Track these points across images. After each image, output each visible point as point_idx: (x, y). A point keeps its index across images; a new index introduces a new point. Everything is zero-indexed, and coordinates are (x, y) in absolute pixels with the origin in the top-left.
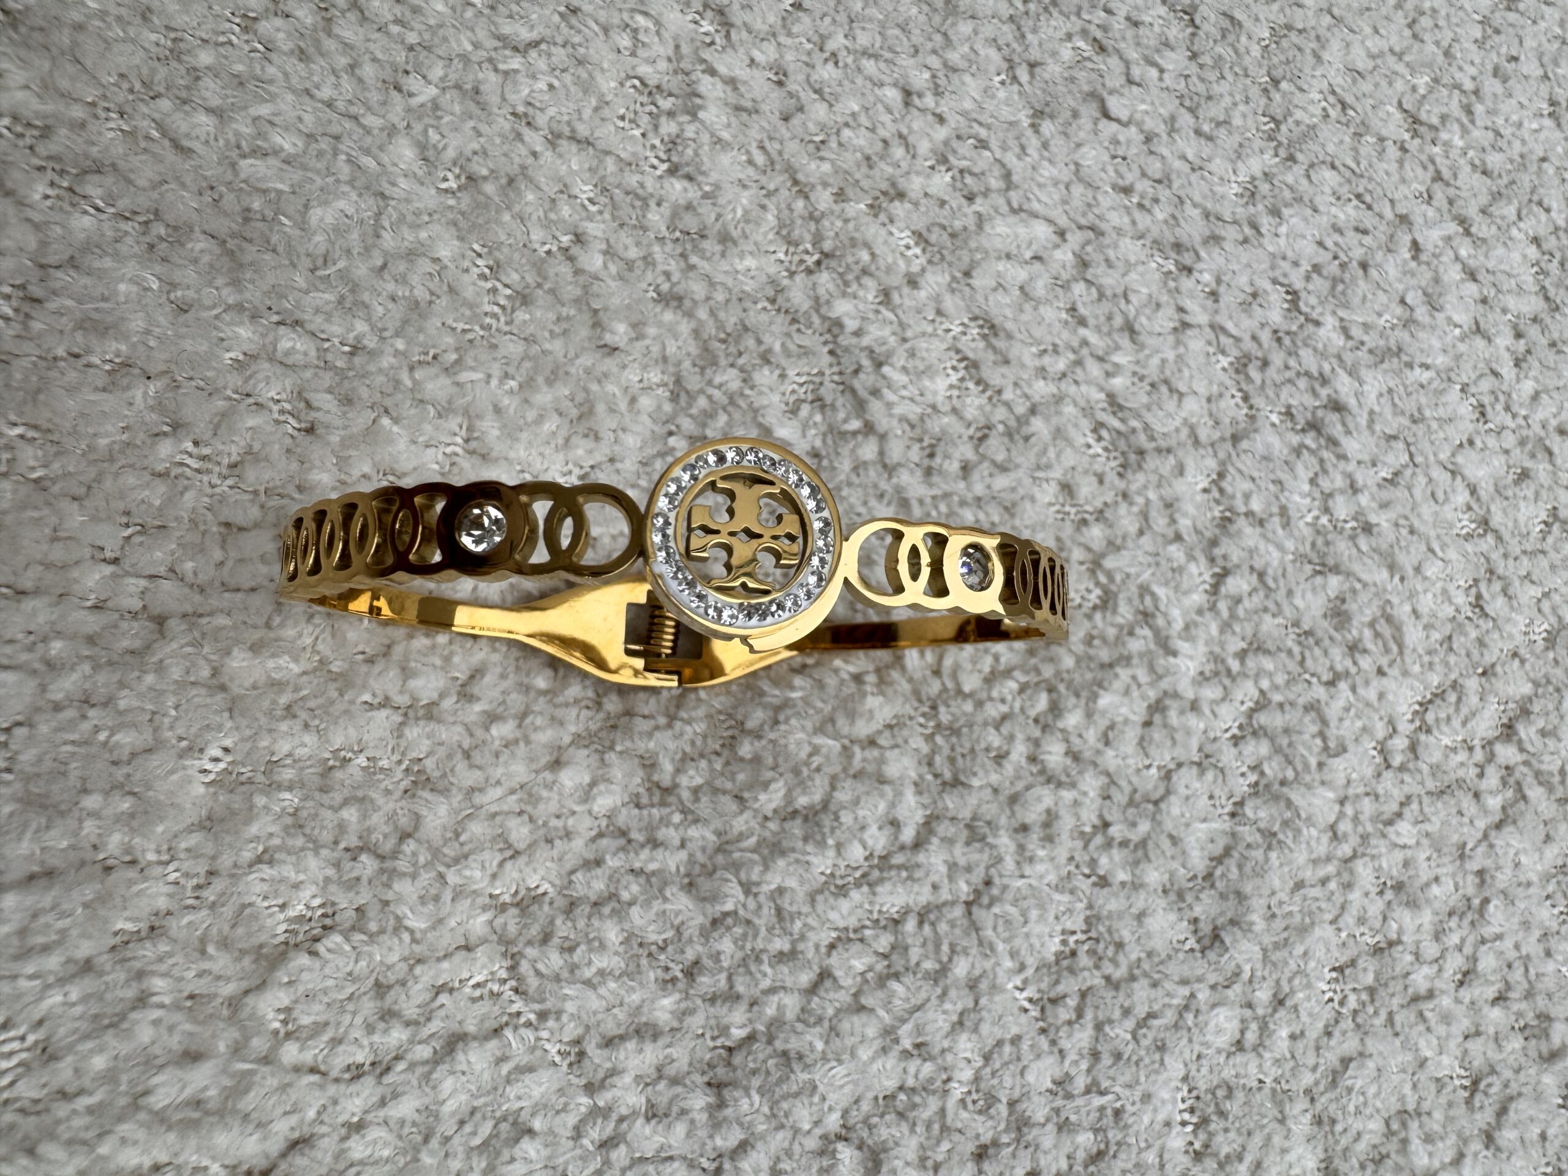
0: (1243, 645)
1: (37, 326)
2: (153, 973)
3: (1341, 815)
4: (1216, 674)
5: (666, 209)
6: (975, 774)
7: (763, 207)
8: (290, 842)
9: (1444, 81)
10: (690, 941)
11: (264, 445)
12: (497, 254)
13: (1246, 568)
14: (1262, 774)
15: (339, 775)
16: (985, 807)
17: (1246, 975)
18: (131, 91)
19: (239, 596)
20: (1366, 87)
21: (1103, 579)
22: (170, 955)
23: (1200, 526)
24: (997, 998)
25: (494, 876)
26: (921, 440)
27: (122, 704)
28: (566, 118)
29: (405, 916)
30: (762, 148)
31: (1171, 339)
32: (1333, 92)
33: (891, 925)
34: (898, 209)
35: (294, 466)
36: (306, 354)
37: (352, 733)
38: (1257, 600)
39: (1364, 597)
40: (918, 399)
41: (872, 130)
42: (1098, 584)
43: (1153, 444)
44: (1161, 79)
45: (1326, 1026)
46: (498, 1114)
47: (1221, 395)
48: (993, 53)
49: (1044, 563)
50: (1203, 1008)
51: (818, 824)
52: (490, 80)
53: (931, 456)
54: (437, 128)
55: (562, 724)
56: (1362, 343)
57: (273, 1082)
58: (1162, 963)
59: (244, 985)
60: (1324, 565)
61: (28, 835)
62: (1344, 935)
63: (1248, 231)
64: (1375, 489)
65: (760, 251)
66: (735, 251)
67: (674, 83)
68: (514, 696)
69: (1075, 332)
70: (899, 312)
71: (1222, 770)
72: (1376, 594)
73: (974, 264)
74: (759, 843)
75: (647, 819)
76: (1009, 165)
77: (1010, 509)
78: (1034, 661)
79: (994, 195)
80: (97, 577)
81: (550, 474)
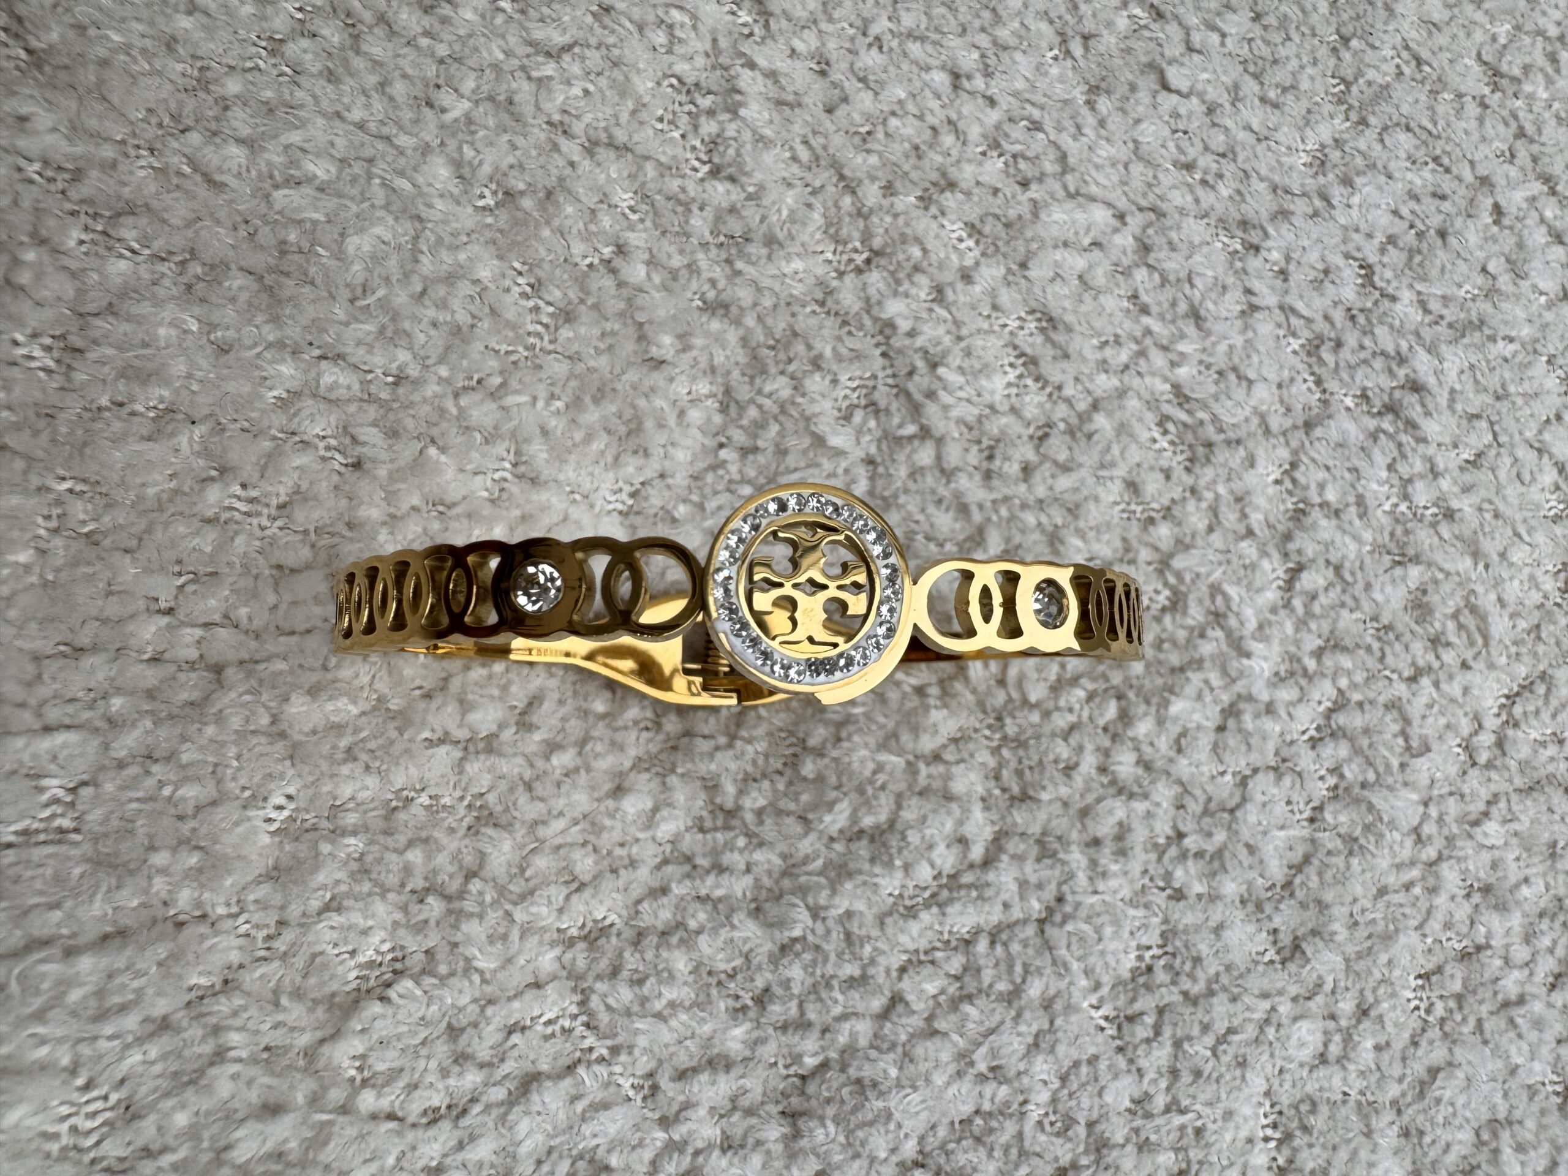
0: (1320, 642)
1: (79, 377)
2: (229, 1028)
3: (1425, 817)
4: (1292, 674)
5: (709, 213)
6: (1044, 788)
7: (809, 206)
8: (357, 888)
9: (1527, 28)
10: (760, 968)
11: (311, 483)
12: (537, 270)
13: (1321, 562)
14: (1342, 776)
15: (402, 816)
16: (1055, 822)
17: (1328, 987)
18: (160, 125)
19: (294, 639)
20: (1442, 39)
21: (1172, 580)
22: (244, 1008)
23: (1272, 519)
24: (1073, 1018)
25: (561, 911)
26: (979, 442)
27: (185, 758)
28: (603, 124)
29: (475, 957)
30: (806, 142)
31: (1239, 323)
32: (1407, 48)
33: (962, 948)
34: (950, 200)
35: (344, 503)
36: (349, 388)
37: (413, 771)
38: (1334, 594)
39: (1446, 587)
40: (975, 399)
41: (921, 118)
42: (1166, 584)
43: (1222, 436)
44: (1223, 44)
45: (1413, 1036)
46: (574, 1152)
47: (1292, 380)
48: (1044, 26)
49: (1119, 590)
50: (1285, 1021)
51: (884, 845)
52: (524, 89)
53: (990, 458)
54: (472, 144)
55: (621, 748)
56: (1442, 317)
57: (351, 1132)
58: (1241, 976)
59: (319, 1034)
60: (1403, 555)
61: (99, 896)
62: (1429, 940)
63: (1318, 203)
64: (1456, 473)
65: (806, 253)
66: (782, 253)
67: (713, 79)
68: (573, 722)
69: (1138, 322)
70: (954, 310)
71: (1300, 774)
72: (1460, 584)
73: (1030, 255)
74: (825, 865)
75: (711, 843)
76: (1064, 147)
77: (1073, 511)
78: (1101, 668)
79: (1050, 181)
80: (153, 629)
81: (600, 493)
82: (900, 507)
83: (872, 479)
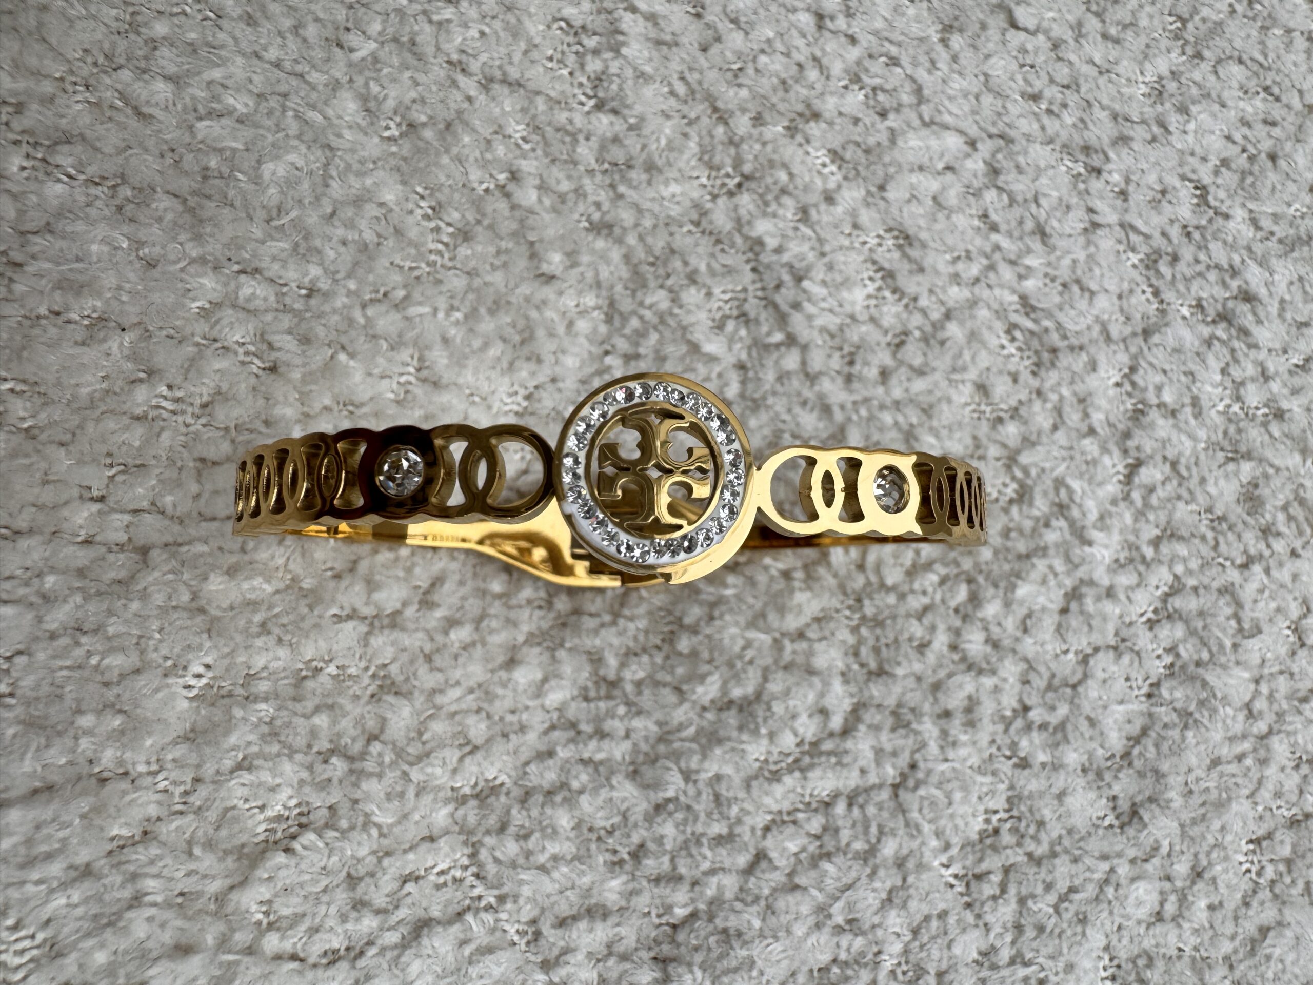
0: (1157, 532)
1: (19, 288)
2: (146, 875)
3: (1257, 693)
4: (1131, 561)
5: (594, 143)
6: (899, 664)
7: (686, 135)
8: (267, 749)
10: (636, 825)
11: (231, 385)
12: (438, 195)
13: (1158, 458)
14: (1178, 655)
15: (310, 684)
16: (909, 695)
17: (1165, 850)
18: (95, 64)
19: (215, 525)
21: (1019, 474)
22: (160, 857)
23: (1112, 419)
24: (924, 876)
25: (455, 771)
26: (841, 349)
27: (111, 630)
28: (497, 63)
29: (373, 813)
30: (682, 79)
31: (1082, 240)
33: (822, 809)
34: (814, 129)
35: (261, 402)
36: (265, 299)
37: (322, 644)
38: (1170, 487)
39: (1277, 482)
40: (838, 309)
41: (788, 55)
42: (1014, 478)
43: (1066, 343)
45: (1244, 897)
47: (1131, 291)
49: (961, 478)
50: (1123, 882)
51: (752, 715)
52: (425, 32)
53: (851, 363)
54: (377, 80)
55: (515, 624)
56: (1272, 233)
57: (256, 971)
58: (1082, 839)
59: (229, 882)
60: (1236, 452)
61: (29, 755)
62: (1260, 808)
63: (1155, 129)
64: (1286, 376)
65: (684, 178)
66: (661, 178)
67: (598, 22)
68: (471, 601)
69: (987, 238)
70: (817, 228)
71: (1138, 653)
72: (1289, 479)
73: (888, 178)
74: (698, 733)
75: (594, 712)
76: (920, 81)
77: (927, 411)
78: (953, 555)
79: (906, 110)
80: (85, 514)
81: (497, 397)
82: (768, 408)
83: (743, 382)
